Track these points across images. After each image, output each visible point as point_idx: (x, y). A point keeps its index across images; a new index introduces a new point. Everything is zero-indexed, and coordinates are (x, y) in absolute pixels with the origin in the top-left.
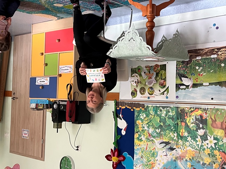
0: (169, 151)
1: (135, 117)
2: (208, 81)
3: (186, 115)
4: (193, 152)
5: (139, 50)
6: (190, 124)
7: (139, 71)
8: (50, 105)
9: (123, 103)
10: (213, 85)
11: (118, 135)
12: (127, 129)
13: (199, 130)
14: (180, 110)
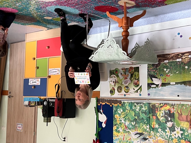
0: (142, 141)
1: (114, 111)
2: (174, 81)
3: (156, 110)
4: (163, 141)
5: (116, 55)
6: (160, 117)
7: (116, 73)
8: (41, 103)
9: (103, 100)
10: (179, 84)
11: (99, 128)
12: (107, 123)
13: (167, 123)
14: (152, 106)
